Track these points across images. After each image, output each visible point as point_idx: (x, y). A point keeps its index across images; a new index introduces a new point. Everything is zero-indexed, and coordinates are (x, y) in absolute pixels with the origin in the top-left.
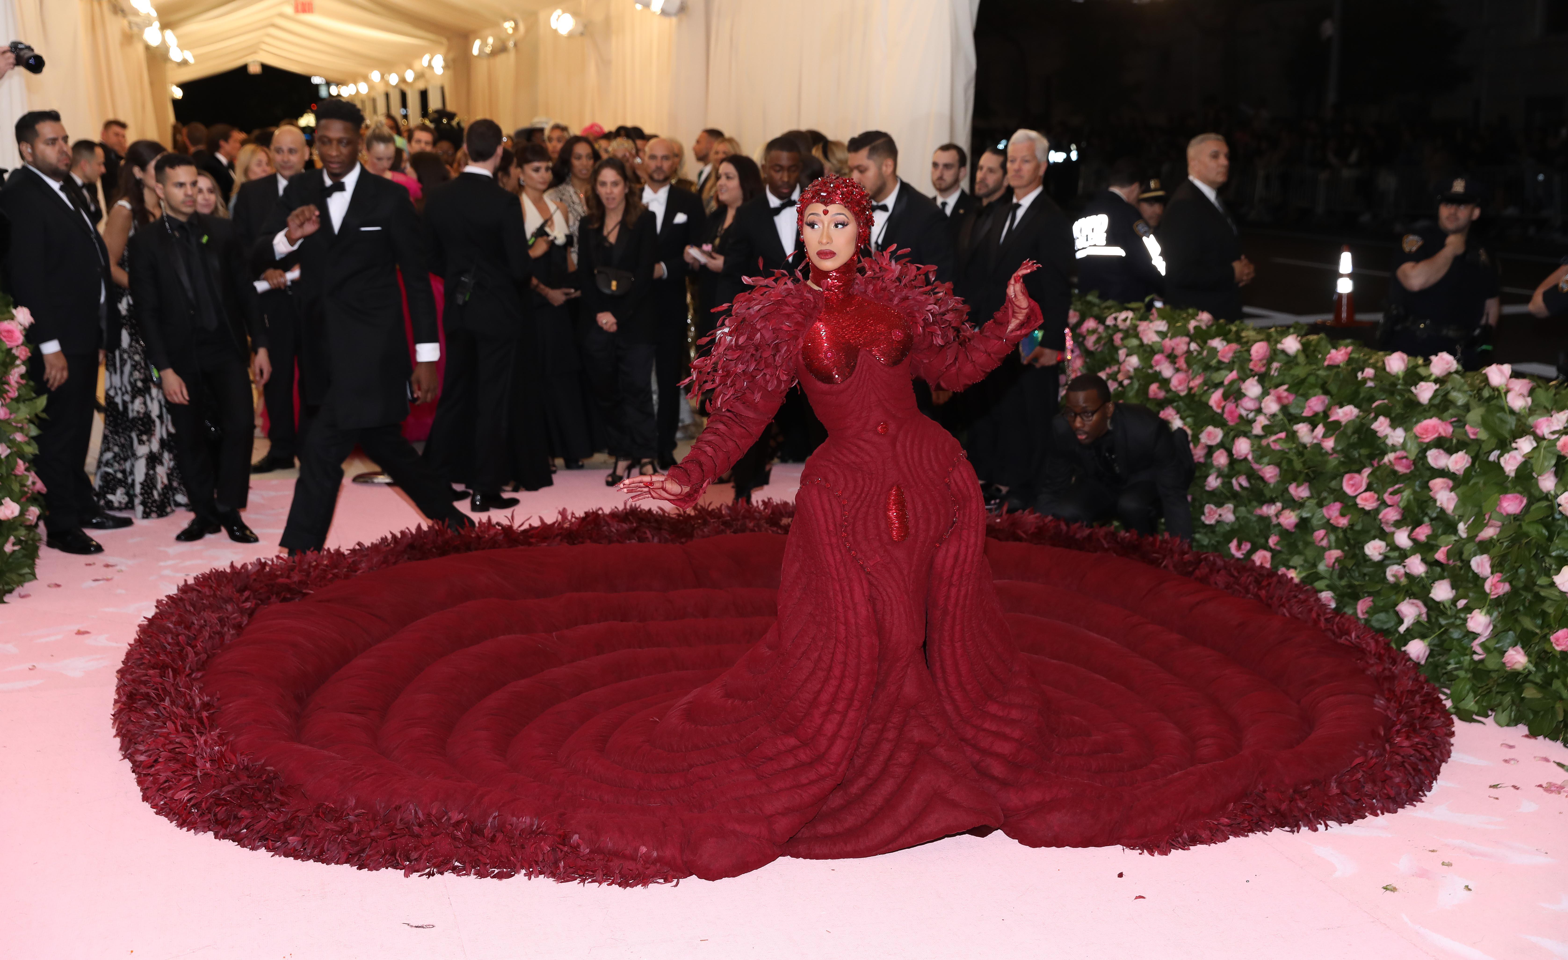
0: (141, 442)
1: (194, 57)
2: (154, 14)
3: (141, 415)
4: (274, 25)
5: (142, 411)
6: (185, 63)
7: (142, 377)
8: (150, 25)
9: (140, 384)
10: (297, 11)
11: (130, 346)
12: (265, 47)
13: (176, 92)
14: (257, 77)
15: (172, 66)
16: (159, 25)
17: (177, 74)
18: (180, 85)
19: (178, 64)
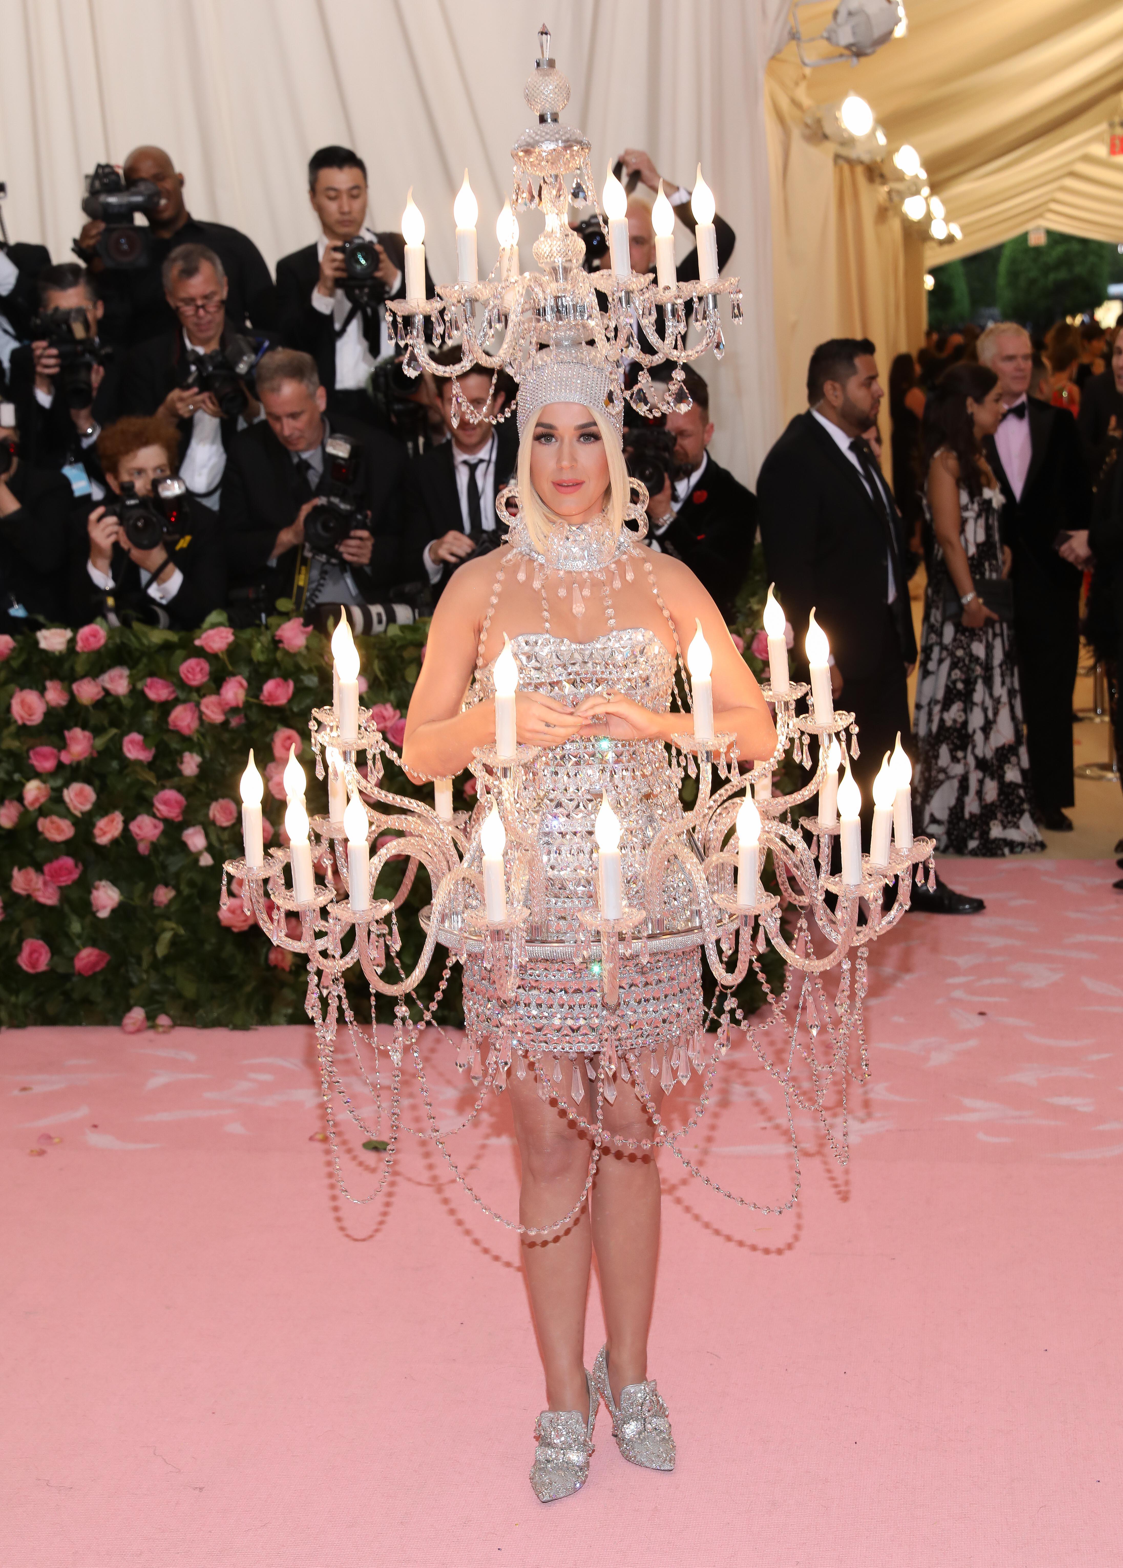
0: (955, 759)
1: (963, 228)
2: (923, 175)
3: (958, 726)
4: (1073, 174)
5: (960, 720)
6: (950, 239)
7: (963, 677)
8: (917, 192)
9: (960, 686)
10: (1113, 151)
11: (955, 640)
12: (1054, 206)
13: (929, 282)
14: (1037, 251)
15: (933, 244)
16: (926, 191)
17: (935, 257)
18: (934, 272)
19: (942, 243)
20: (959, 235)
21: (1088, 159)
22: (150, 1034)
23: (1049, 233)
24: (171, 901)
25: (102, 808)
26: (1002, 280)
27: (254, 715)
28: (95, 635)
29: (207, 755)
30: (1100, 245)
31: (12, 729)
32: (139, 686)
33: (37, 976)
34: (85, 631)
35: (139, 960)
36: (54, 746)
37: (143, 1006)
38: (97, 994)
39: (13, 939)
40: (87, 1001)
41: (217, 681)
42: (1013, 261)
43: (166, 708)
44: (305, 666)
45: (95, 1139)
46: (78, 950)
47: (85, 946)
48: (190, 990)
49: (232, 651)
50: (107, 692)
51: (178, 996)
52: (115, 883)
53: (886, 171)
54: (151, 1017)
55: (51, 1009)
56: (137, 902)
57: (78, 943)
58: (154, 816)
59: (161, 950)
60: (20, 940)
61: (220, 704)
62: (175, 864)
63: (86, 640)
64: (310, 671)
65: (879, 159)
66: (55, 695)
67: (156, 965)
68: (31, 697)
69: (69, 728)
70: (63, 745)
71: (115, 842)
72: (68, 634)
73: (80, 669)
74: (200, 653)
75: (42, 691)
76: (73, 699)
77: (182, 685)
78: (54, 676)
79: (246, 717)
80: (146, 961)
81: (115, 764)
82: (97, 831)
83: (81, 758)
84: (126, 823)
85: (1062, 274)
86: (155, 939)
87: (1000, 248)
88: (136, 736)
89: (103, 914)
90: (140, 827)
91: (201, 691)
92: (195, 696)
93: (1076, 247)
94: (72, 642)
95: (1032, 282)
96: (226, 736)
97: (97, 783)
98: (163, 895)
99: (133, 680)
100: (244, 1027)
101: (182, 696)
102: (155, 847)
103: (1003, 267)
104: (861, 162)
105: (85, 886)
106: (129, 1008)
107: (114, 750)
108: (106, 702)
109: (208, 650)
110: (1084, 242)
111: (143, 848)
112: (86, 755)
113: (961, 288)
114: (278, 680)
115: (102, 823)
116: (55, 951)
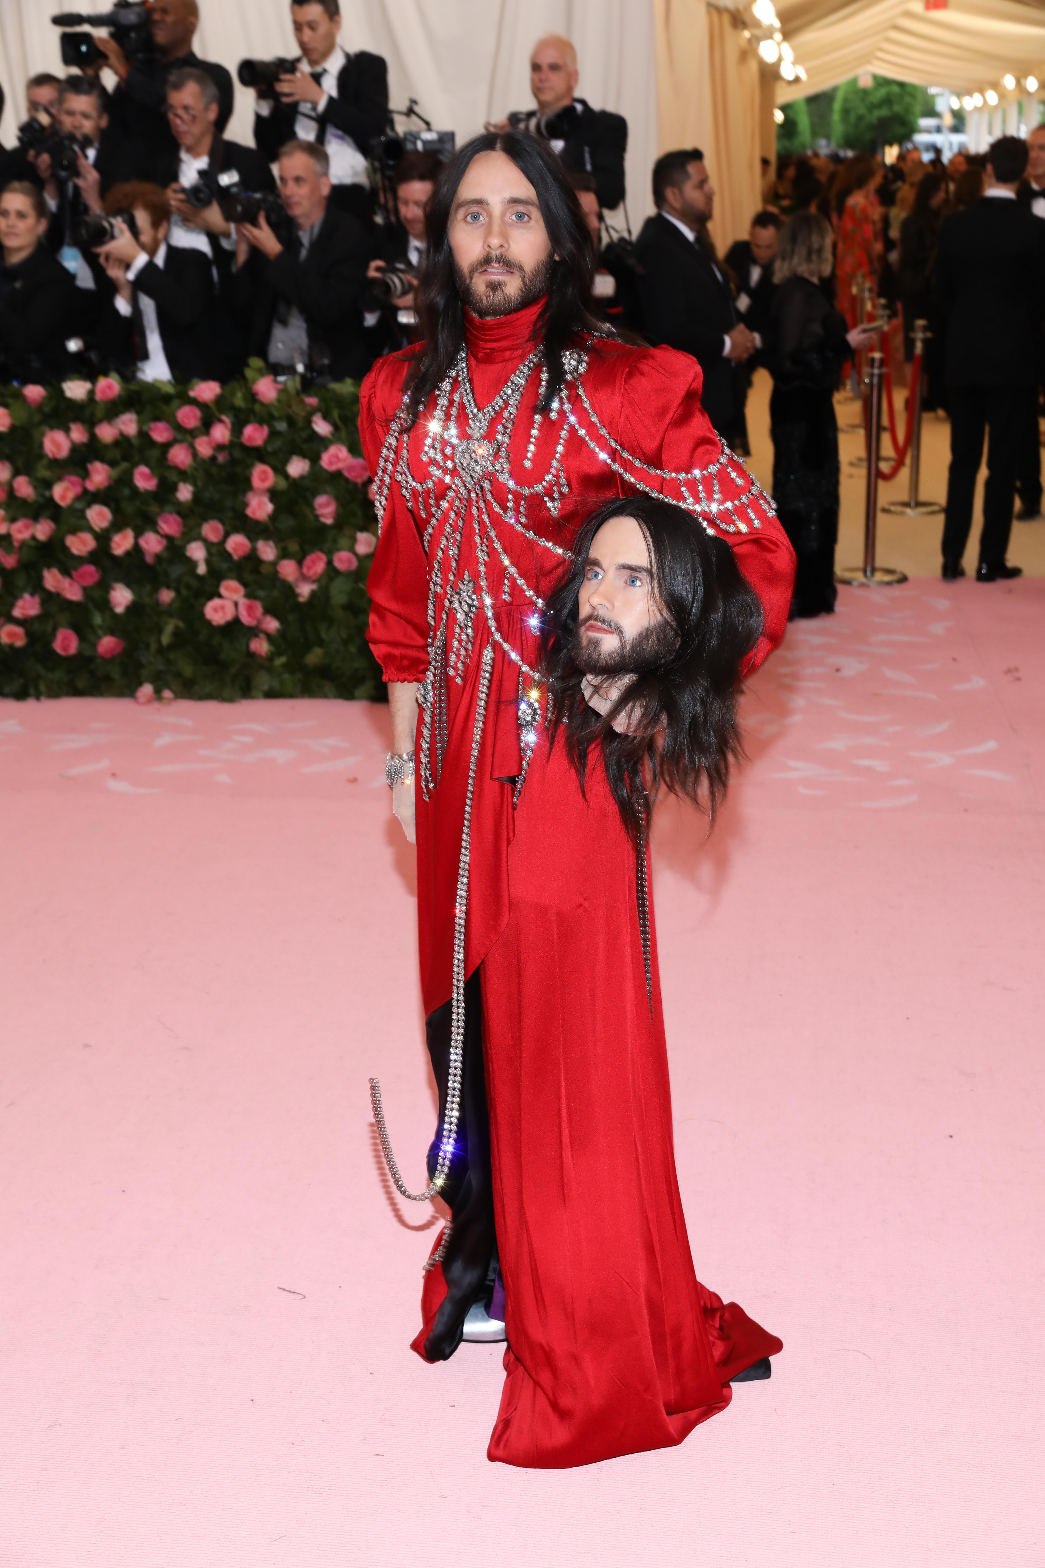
1: (808, 71)
2: (777, 24)
4: (897, 27)
6: (797, 80)
8: (770, 36)
10: (928, 7)
12: (880, 55)
13: (779, 117)
14: (865, 92)
15: (783, 84)
16: (778, 36)
17: (784, 95)
18: (784, 108)
19: (790, 83)
20: (803, 76)
21: (908, 14)
22: (156, 705)
23: (875, 77)
24: (173, 601)
25: (117, 526)
26: (836, 116)
27: (237, 454)
28: (110, 387)
29: (199, 484)
30: (914, 87)
31: (45, 462)
32: (145, 428)
33: (69, 659)
34: (102, 382)
35: (148, 646)
36: (78, 475)
37: (152, 682)
38: (116, 673)
39: (49, 628)
40: (108, 678)
41: (207, 425)
42: (846, 100)
43: (166, 447)
44: (276, 414)
45: (115, 785)
46: (99, 638)
47: (105, 634)
48: (188, 670)
49: (220, 401)
50: (122, 434)
51: (178, 675)
52: (128, 585)
53: (747, 19)
54: (158, 692)
55: (81, 684)
56: (147, 600)
57: (100, 632)
58: (157, 532)
59: (166, 639)
60: (55, 629)
61: (209, 443)
62: (176, 571)
63: (103, 392)
64: (280, 419)
65: (741, 8)
66: (78, 434)
67: (162, 650)
68: (59, 436)
69: (90, 462)
70: (85, 474)
71: (128, 554)
72: (88, 385)
73: (99, 413)
74: (194, 402)
75: (67, 431)
76: (93, 438)
77: (179, 428)
78: (77, 419)
79: (231, 454)
80: (154, 647)
81: (126, 491)
82: (113, 545)
83: (102, 487)
84: (137, 537)
85: (884, 112)
86: (160, 630)
87: (835, 89)
88: (144, 469)
89: (119, 610)
90: (147, 543)
91: (193, 434)
92: (189, 438)
93: (895, 89)
94: (91, 393)
95: (860, 118)
96: (214, 470)
97: (113, 505)
98: (166, 596)
99: (140, 423)
100: (230, 700)
101: (179, 436)
102: (158, 557)
103: (837, 106)
104: (727, 10)
105: (104, 587)
106: (140, 684)
107: (125, 480)
108: (122, 441)
109: (200, 399)
110: (902, 85)
111: (149, 559)
112: (106, 484)
113: (804, 122)
114: (256, 426)
115: (117, 538)
116: (82, 638)
